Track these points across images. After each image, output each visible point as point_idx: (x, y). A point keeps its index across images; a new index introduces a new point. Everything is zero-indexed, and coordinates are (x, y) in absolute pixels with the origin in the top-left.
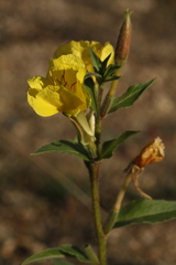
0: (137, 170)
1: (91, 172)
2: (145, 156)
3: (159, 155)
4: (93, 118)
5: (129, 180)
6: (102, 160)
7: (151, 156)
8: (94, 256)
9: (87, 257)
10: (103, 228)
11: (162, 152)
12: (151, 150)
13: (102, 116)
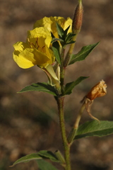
0: (88, 102)
1: (58, 103)
2: (94, 92)
3: (103, 92)
4: (59, 68)
5: (84, 108)
6: (65, 96)
7: (98, 92)
8: (62, 157)
9: (57, 159)
10: (68, 140)
11: (105, 90)
12: (98, 88)
13: (65, 67)
